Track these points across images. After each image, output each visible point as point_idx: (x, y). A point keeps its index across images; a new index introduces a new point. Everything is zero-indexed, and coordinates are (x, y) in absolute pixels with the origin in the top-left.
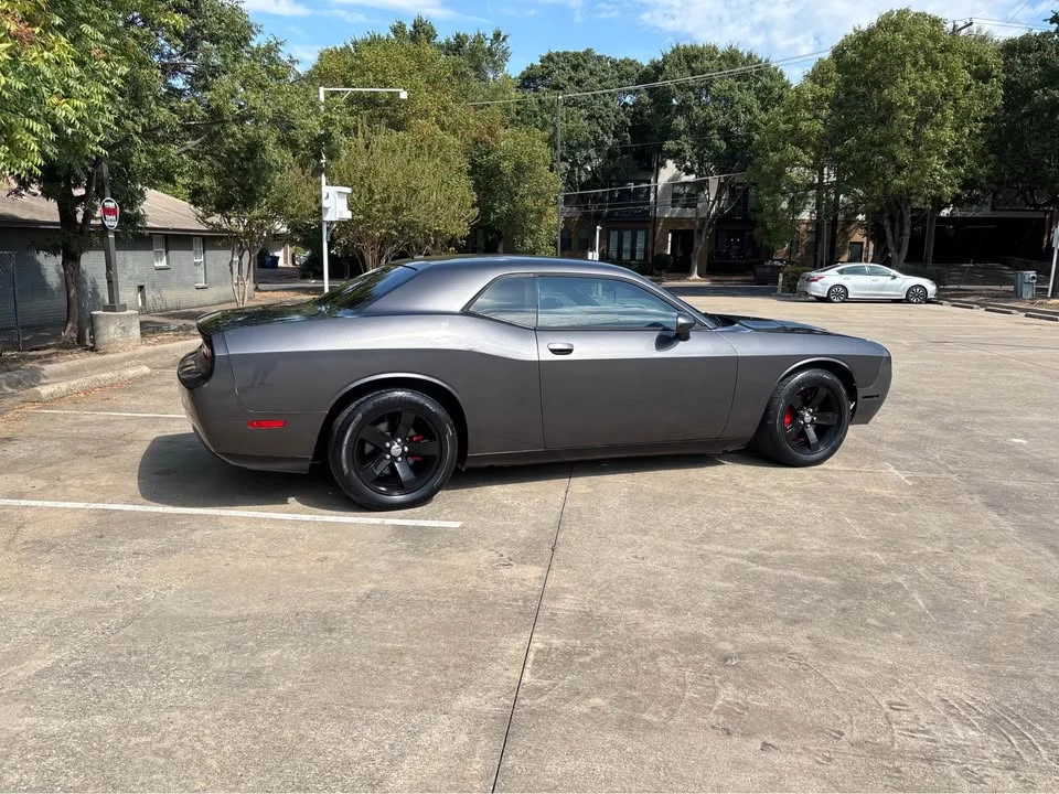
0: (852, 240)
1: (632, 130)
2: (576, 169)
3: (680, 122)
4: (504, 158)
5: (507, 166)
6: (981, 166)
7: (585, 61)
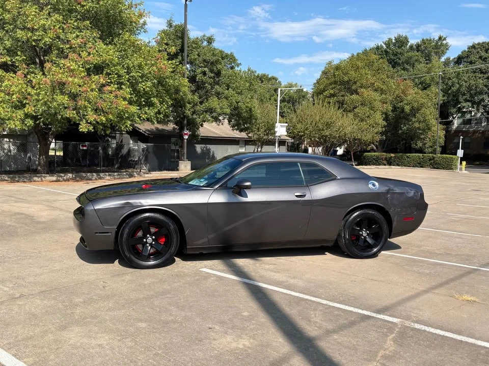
4: (407, 104)
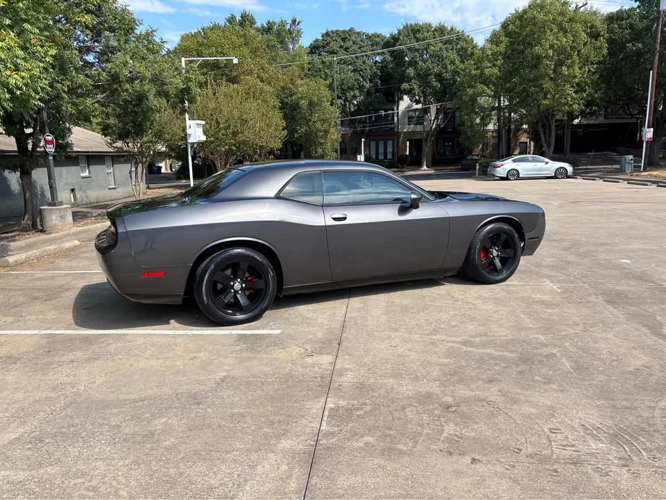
0: (521, 141)
1: (381, 78)
2: (347, 103)
3: (411, 71)
4: (302, 98)
5: (304, 103)
6: (596, 92)
7: (349, 35)
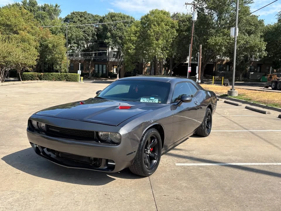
1: (97, 35)
2: (79, 46)
3: (109, 34)
5: (50, 45)
7: (84, 15)
